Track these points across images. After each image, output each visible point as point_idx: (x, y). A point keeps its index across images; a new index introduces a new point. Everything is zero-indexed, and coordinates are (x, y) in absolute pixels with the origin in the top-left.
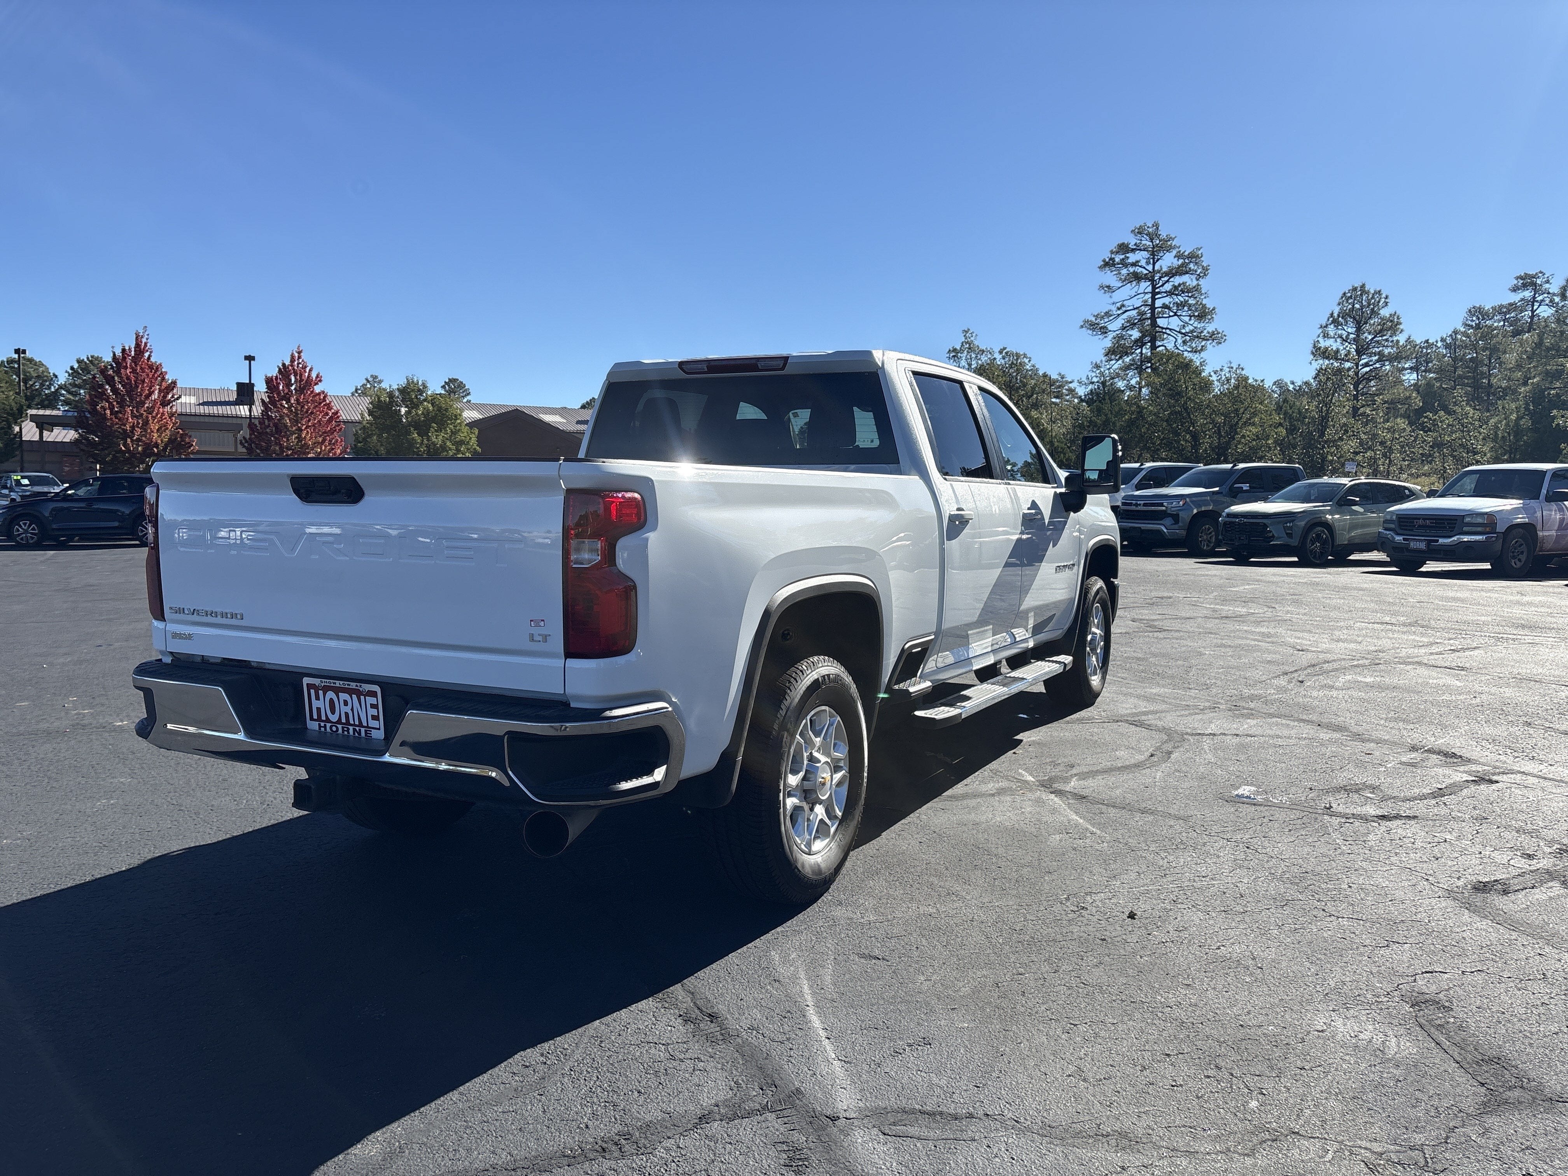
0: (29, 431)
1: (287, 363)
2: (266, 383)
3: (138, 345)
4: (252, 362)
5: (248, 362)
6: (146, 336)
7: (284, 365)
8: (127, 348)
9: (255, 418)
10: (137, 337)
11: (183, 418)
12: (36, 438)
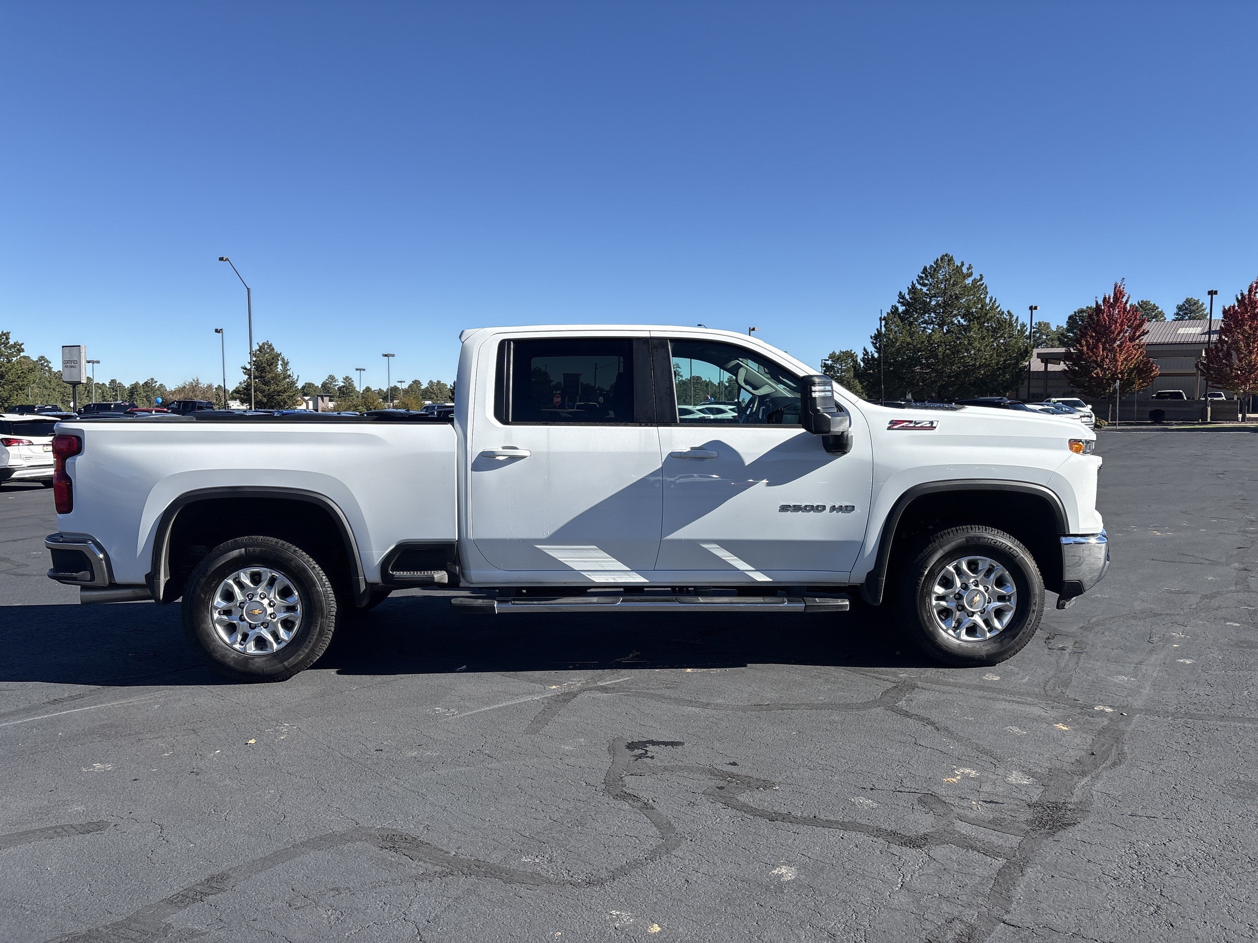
0: (1036, 365)
1: (1246, 293)
2: (1223, 313)
3: (1115, 294)
4: (1214, 296)
5: (1210, 296)
6: (1123, 286)
7: (1242, 294)
8: (1107, 297)
9: (1212, 343)
10: (1115, 288)
11: (1149, 348)
12: (1043, 369)
